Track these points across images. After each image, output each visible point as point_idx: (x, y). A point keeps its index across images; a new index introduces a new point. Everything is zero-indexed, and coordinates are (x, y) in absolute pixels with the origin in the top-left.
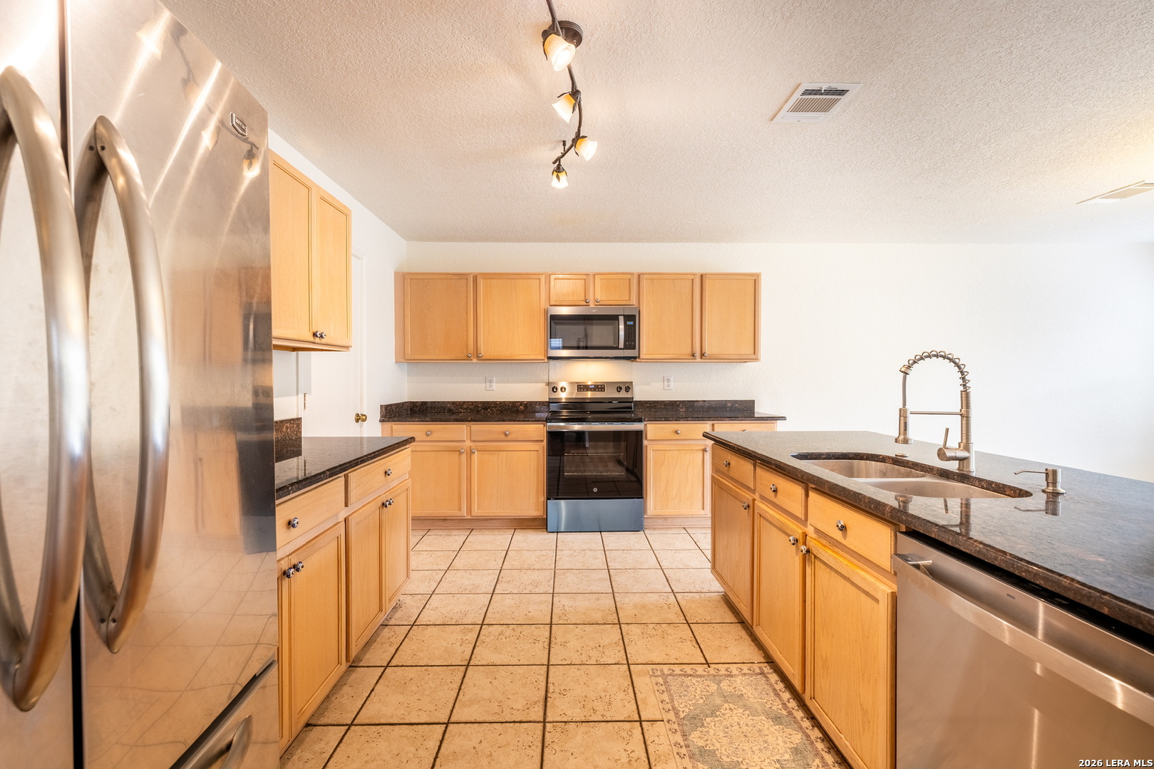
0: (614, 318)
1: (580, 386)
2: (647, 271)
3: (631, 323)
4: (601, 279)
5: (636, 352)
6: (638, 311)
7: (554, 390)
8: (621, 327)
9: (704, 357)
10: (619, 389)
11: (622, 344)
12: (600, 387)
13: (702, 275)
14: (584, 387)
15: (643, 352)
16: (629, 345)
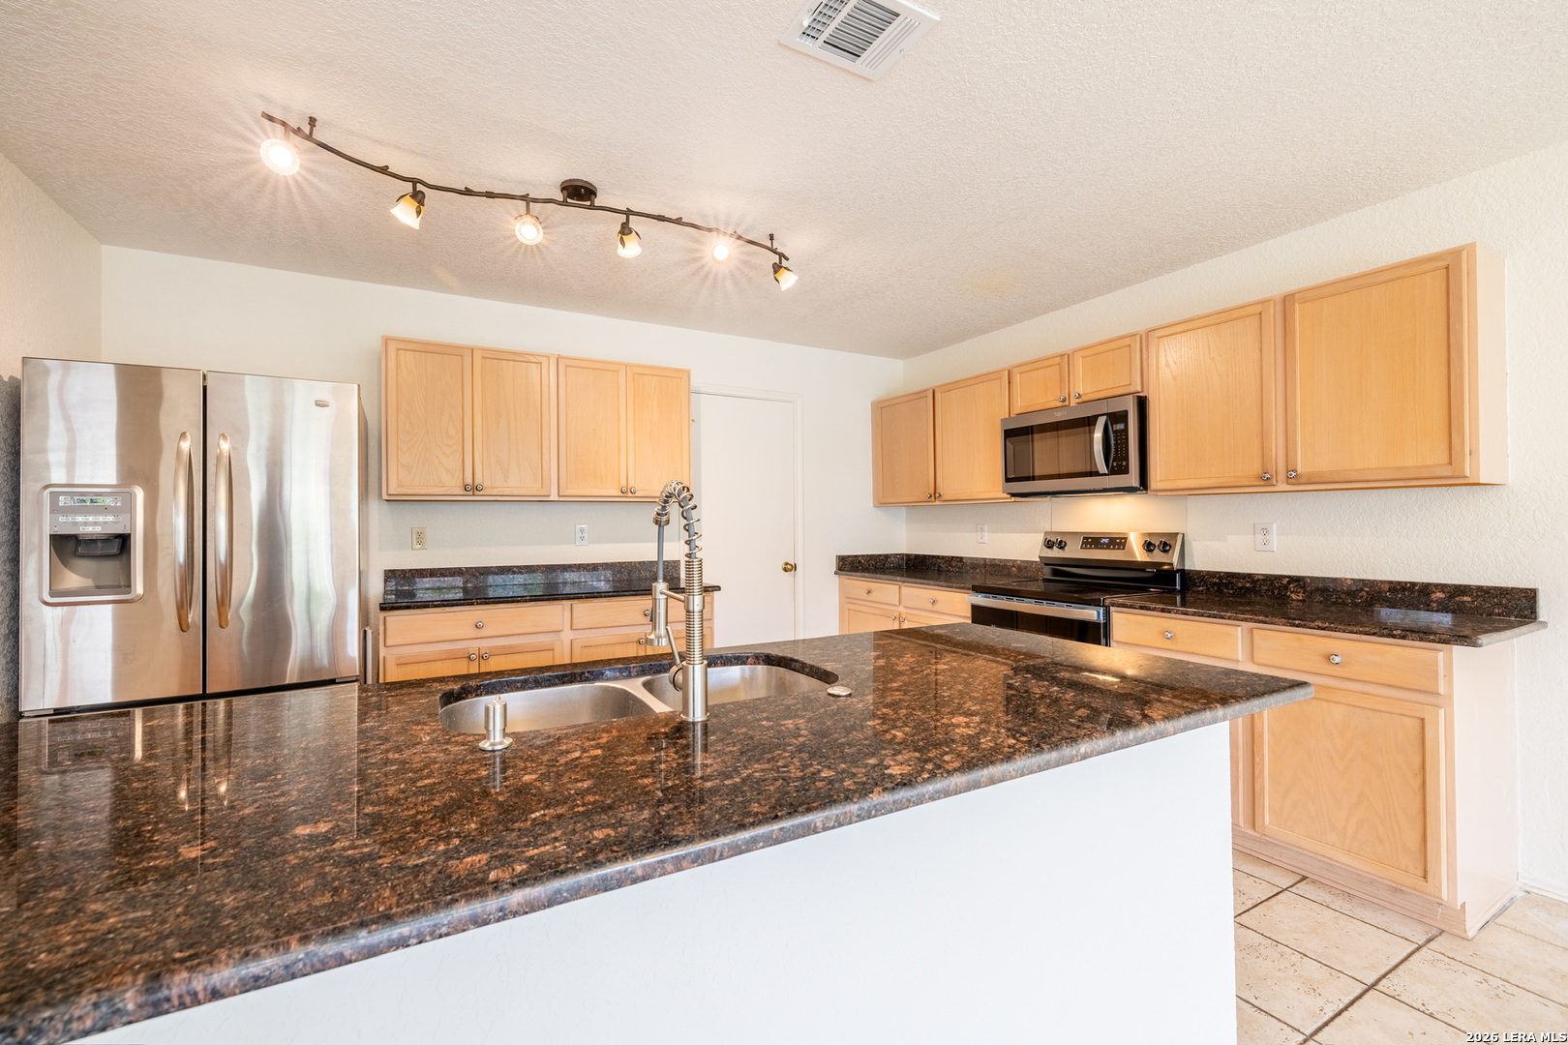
0: (1089, 422)
1: (1087, 538)
2: (1158, 324)
3: (1121, 426)
4: (1083, 358)
5: (1132, 478)
6: (1142, 403)
7: (1049, 545)
8: (1098, 435)
9: (1293, 477)
10: (1149, 547)
11: (1102, 468)
12: (1118, 542)
13: (1287, 301)
14: (1092, 541)
15: (1157, 476)
16: (1118, 466)
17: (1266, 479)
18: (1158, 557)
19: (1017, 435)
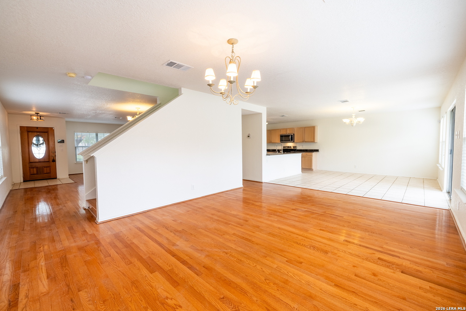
3: (292, 136)
4: (288, 129)
5: (293, 141)
6: (294, 134)
7: (284, 147)
8: (290, 137)
9: (305, 142)
10: (294, 147)
11: (290, 140)
12: (291, 147)
13: (305, 127)
14: (288, 147)
15: (295, 141)
16: (292, 140)
17: (303, 142)
18: (294, 148)
19: (282, 136)
